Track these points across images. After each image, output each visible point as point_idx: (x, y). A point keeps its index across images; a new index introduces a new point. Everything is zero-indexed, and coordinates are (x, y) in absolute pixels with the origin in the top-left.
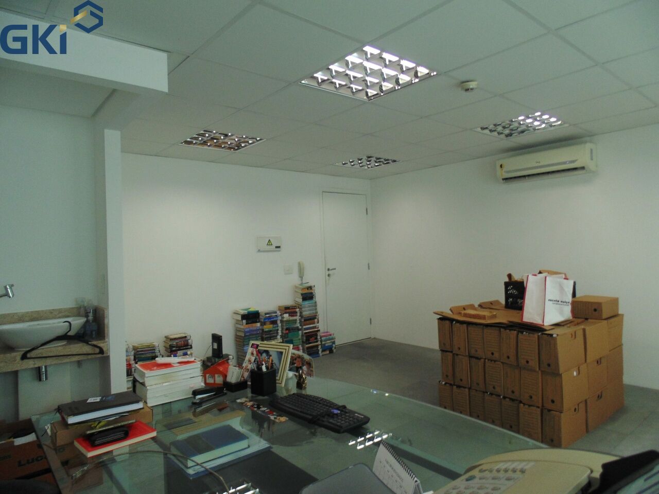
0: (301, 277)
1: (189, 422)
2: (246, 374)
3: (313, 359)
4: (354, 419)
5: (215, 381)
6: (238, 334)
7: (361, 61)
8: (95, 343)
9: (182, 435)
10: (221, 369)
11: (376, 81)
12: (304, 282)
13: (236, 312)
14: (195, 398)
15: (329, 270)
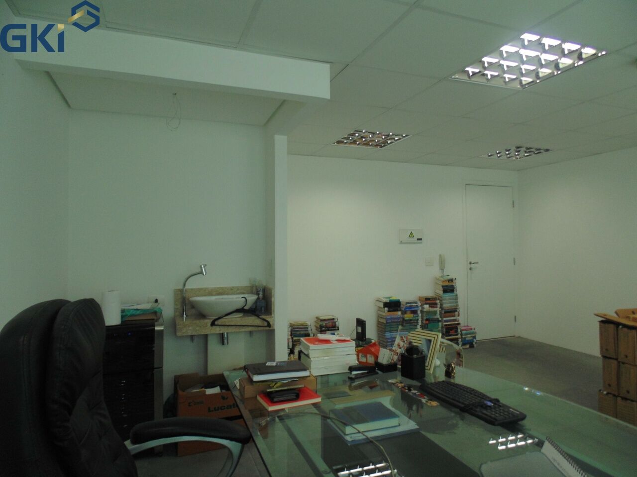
0: (442, 270)
1: (344, 395)
2: (396, 358)
3: (463, 350)
4: (509, 414)
5: (367, 360)
6: (379, 320)
7: (517, 49)
8: (263, 317)
9: (340, 405)
10: (373, 350)
11: (532, 68)
12: (445, 274)
13: (379, 300)
14: (351, 373)
15: (470, 263)
